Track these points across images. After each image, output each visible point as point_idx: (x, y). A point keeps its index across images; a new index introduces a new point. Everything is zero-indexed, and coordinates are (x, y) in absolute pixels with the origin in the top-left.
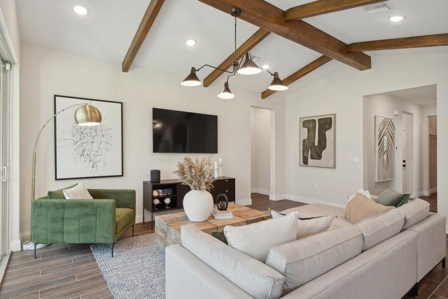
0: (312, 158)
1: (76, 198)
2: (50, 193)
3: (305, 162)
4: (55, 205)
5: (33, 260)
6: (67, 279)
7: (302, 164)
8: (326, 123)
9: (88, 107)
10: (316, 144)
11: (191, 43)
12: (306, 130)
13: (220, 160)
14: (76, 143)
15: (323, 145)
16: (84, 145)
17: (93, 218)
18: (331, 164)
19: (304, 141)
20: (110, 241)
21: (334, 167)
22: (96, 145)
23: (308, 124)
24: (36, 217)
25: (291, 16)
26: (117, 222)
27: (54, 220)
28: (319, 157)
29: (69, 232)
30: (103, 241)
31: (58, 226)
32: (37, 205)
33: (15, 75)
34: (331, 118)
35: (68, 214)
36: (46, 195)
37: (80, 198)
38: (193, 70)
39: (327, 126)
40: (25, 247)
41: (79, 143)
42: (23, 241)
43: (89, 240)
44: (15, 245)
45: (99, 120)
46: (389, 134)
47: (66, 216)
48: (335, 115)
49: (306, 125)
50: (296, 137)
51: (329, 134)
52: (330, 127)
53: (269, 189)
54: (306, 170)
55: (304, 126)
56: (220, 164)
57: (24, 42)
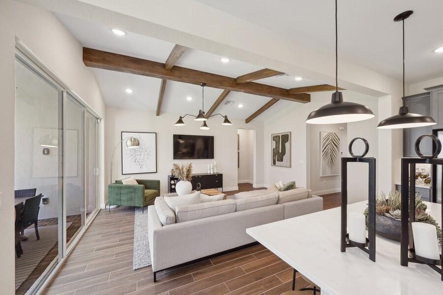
0: (278, 161)
1: (128, 184)
2: (116, 181)
3: (274, 163)
4: (117, 187)
5: (108, 213)
6: (119, 222)
7: (272, 164)
8: (286, 138)
9: (133, 139)
10: (280, 152)
11: (189, 99)
12: (275, 142)
13: (215, 163)
14: (132, 155)
15: (284, 152)
16: (136, 156)
17: (133, 194)
18: (288, 165)
19: (274, 149)
20: (142, 206)
21: (290, 167)
22: (142, 157)
23: (275, 138)
24: (110, 192)
25: (238, 82)
26: (145, 197)
27: (117, 194)
28: (282, 160)
29: (123, 201)
30: (138, 206)
31: (118, 197)
32: (110, 187)
33: (102, 124)
34: (288, 135)
35: (123, 191)
36: (114, 182)
37: (130, 184)
38: (181, 117)
39: (286, 140)
40: (107, 207)
41: (134, 156)
42: (106, 205)
43: (133, 205)
44: (102, 206)
45: (138, 145)
46: (334, 143)
47: (122, 192)
48: (291, 133)
49: (275, 139)
50: (269, 147)
51: (287, 145)
52: (288, 141)
53: (253, 180)
54: (275, 168)
55: (274, 140)
56: (215, 165)
57: (107, 107)
